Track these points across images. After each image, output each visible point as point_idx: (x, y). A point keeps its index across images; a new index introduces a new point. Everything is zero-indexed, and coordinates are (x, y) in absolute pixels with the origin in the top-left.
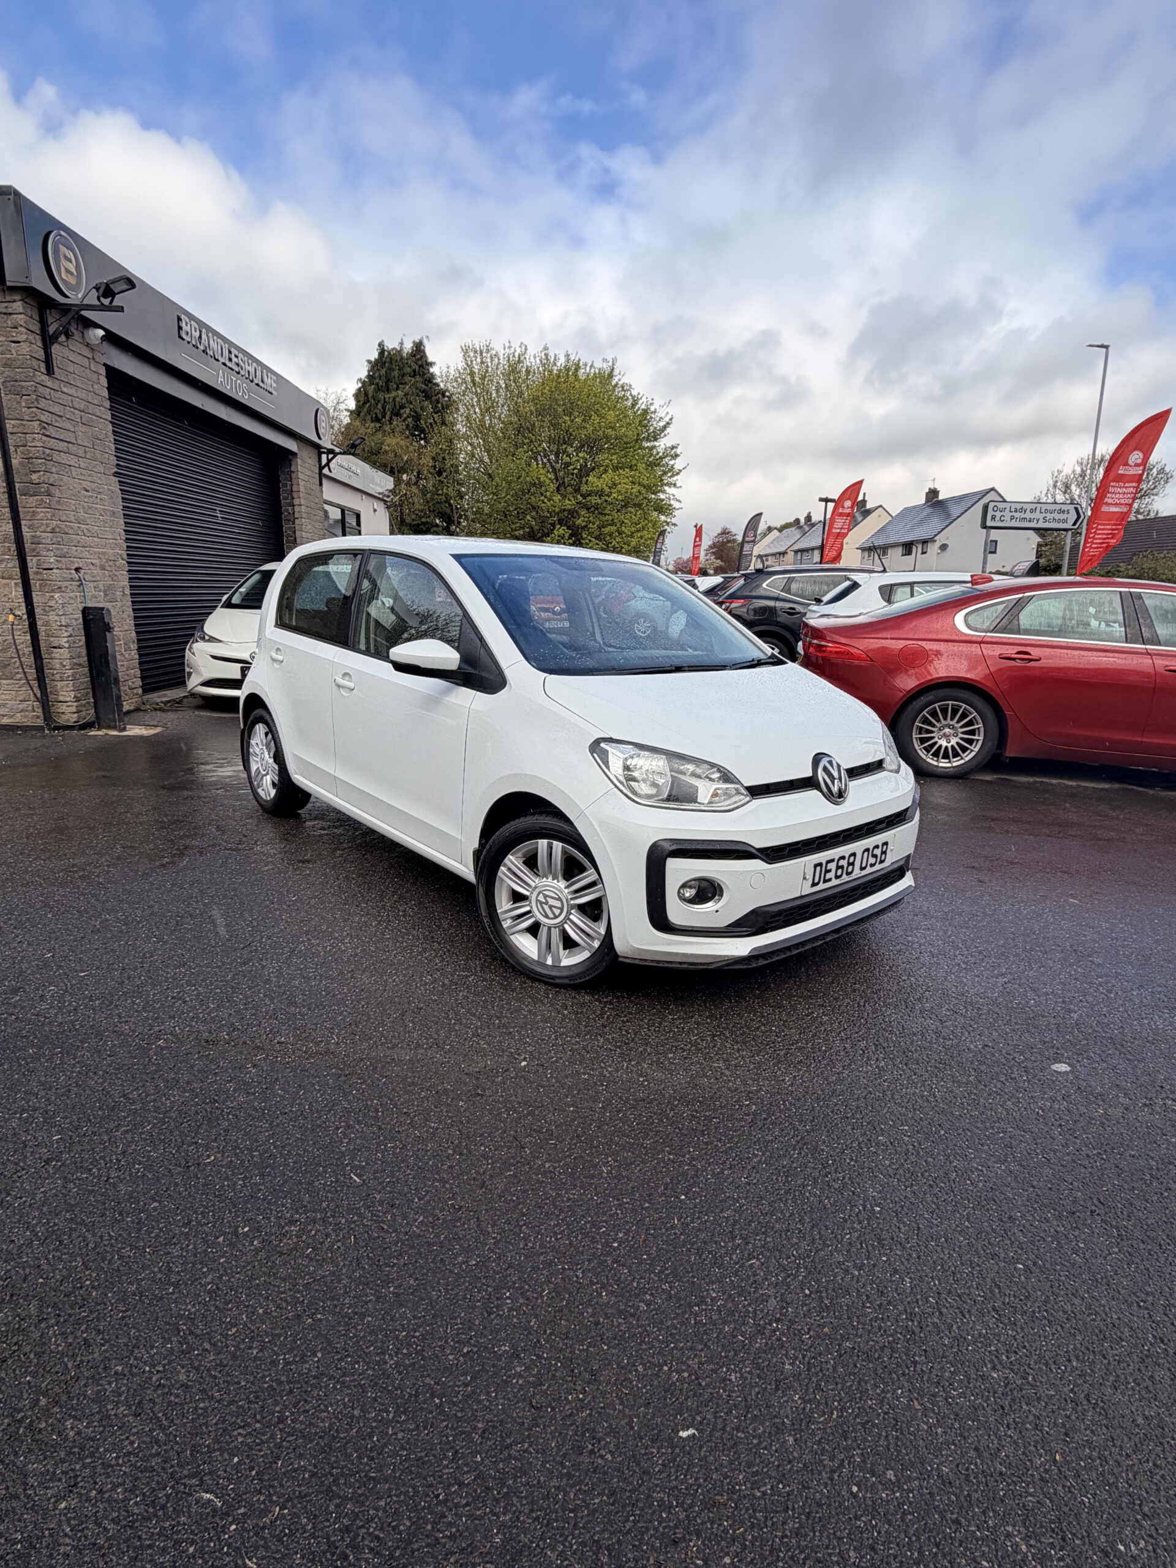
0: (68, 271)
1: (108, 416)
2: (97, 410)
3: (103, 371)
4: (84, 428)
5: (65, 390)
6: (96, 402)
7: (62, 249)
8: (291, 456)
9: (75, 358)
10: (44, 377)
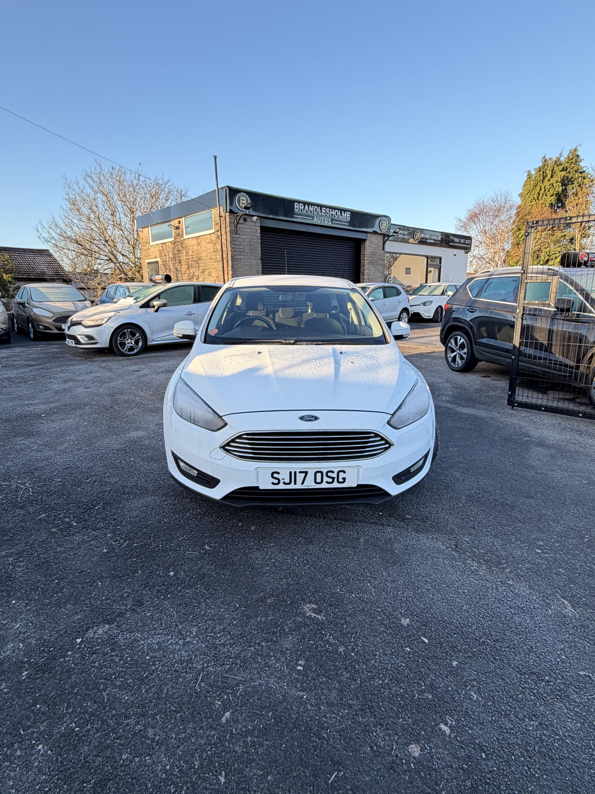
0: (243, 203)
1: (260, 242)
2: (255, 241)
3: (259, 228)
4: (249, 247)
5: (242, 237)
6: (254, 238)
7: (241, 198)
8: (364, 240)
9: (248, 227)
10: (233, 235)
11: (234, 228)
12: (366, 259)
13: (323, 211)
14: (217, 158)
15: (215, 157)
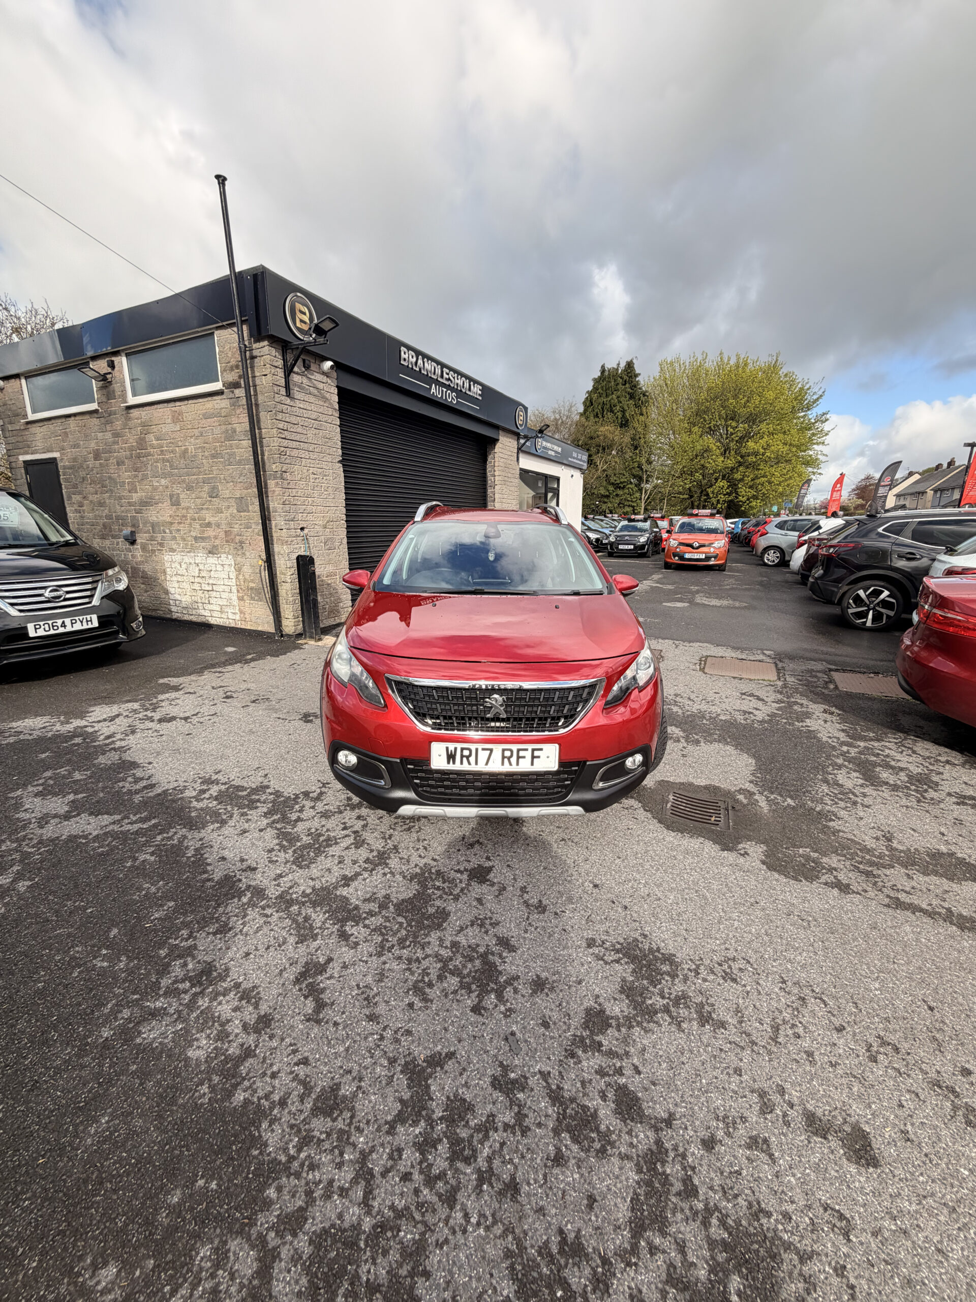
0: (302, 321)
1: (338, 423)
2: (327, 418)
3: (336, 391)
4: (315, 431)
6: (327, 412)
7: (298, 306)
8: (494, 441)
10: (283, 398)
11: (283, 380)
12: (497, 473)
13: (445, 376)
14: (226, 183)
15: (221, 180)
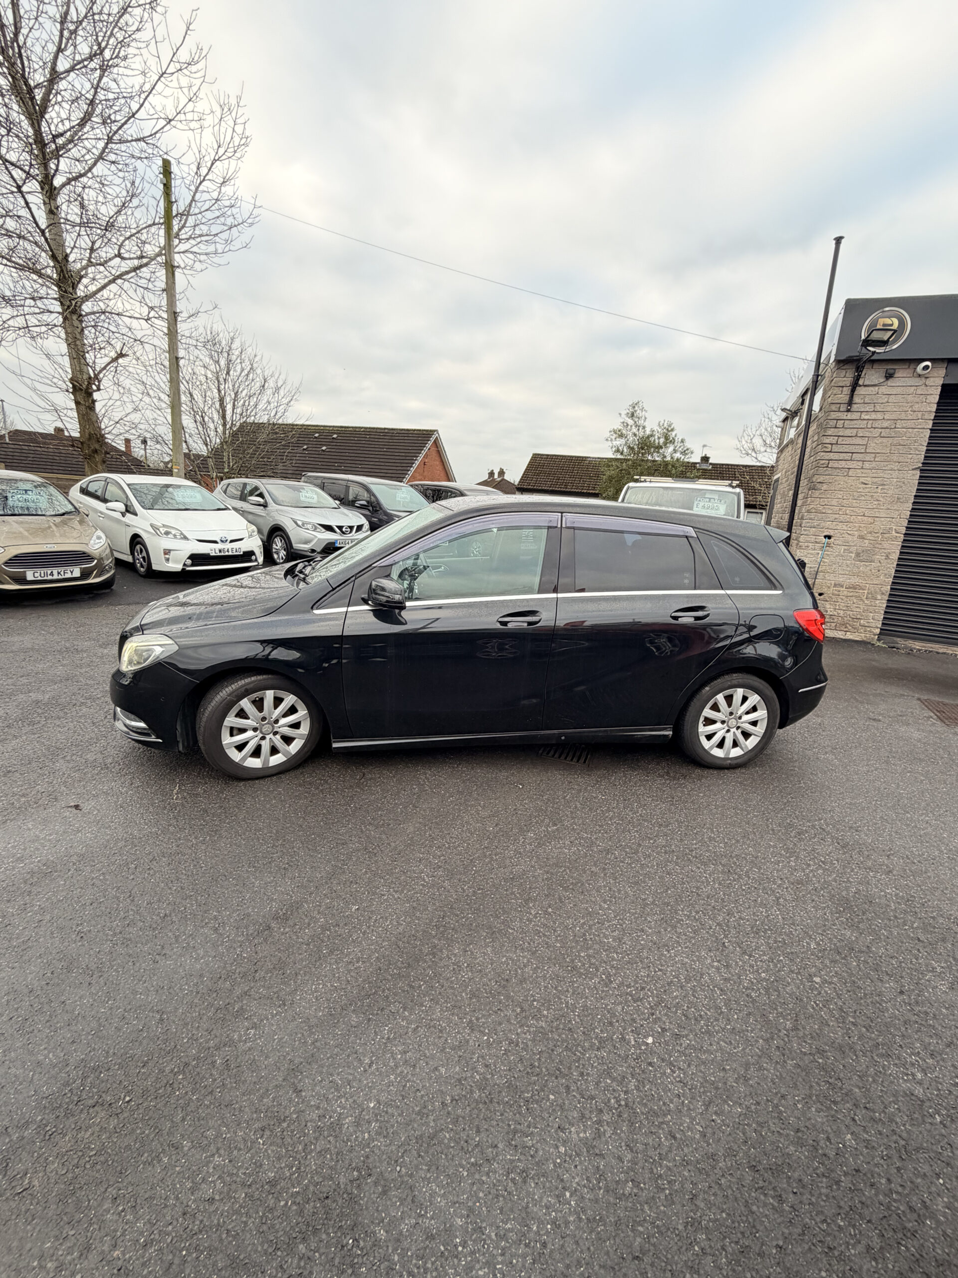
2: (910, 424)
3: (939, 389)
4: (885, 440)
5: (867, 417)
6: (910, 417)
7: (882, 321)
9: (894, 391)
10: (839, 414)
11: (847, 398)
14: (843, 241)
15: (838, 240)
